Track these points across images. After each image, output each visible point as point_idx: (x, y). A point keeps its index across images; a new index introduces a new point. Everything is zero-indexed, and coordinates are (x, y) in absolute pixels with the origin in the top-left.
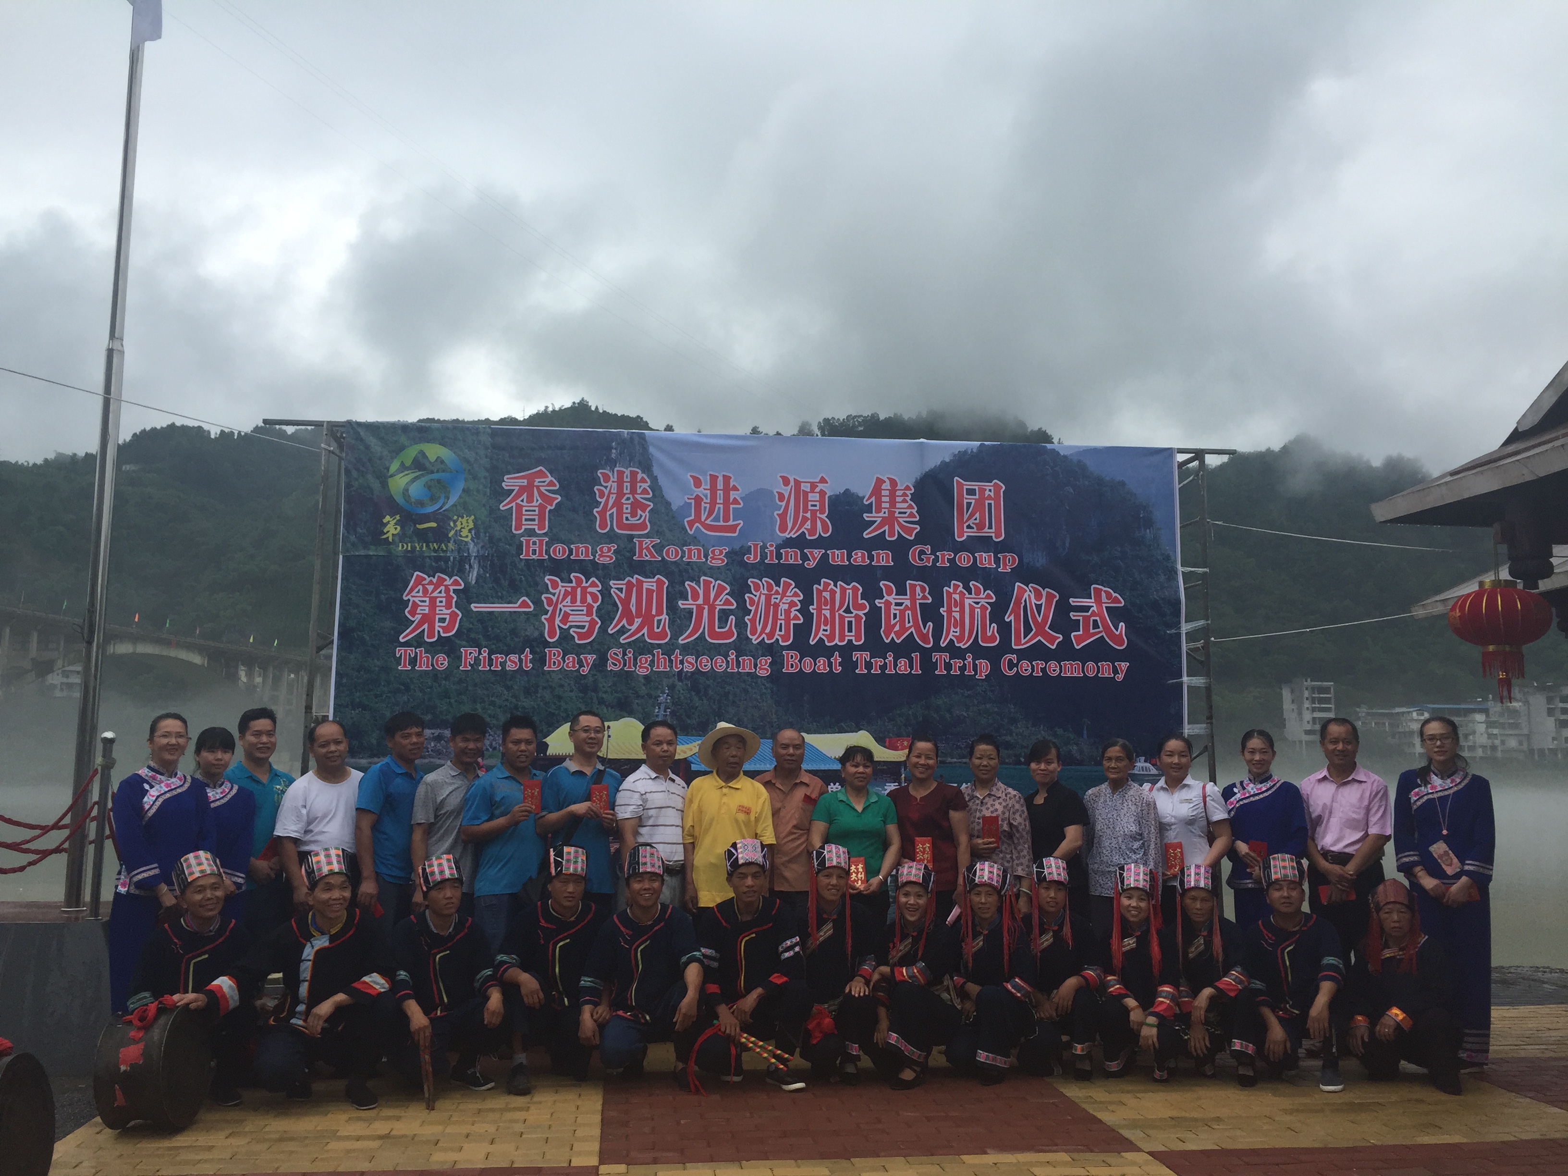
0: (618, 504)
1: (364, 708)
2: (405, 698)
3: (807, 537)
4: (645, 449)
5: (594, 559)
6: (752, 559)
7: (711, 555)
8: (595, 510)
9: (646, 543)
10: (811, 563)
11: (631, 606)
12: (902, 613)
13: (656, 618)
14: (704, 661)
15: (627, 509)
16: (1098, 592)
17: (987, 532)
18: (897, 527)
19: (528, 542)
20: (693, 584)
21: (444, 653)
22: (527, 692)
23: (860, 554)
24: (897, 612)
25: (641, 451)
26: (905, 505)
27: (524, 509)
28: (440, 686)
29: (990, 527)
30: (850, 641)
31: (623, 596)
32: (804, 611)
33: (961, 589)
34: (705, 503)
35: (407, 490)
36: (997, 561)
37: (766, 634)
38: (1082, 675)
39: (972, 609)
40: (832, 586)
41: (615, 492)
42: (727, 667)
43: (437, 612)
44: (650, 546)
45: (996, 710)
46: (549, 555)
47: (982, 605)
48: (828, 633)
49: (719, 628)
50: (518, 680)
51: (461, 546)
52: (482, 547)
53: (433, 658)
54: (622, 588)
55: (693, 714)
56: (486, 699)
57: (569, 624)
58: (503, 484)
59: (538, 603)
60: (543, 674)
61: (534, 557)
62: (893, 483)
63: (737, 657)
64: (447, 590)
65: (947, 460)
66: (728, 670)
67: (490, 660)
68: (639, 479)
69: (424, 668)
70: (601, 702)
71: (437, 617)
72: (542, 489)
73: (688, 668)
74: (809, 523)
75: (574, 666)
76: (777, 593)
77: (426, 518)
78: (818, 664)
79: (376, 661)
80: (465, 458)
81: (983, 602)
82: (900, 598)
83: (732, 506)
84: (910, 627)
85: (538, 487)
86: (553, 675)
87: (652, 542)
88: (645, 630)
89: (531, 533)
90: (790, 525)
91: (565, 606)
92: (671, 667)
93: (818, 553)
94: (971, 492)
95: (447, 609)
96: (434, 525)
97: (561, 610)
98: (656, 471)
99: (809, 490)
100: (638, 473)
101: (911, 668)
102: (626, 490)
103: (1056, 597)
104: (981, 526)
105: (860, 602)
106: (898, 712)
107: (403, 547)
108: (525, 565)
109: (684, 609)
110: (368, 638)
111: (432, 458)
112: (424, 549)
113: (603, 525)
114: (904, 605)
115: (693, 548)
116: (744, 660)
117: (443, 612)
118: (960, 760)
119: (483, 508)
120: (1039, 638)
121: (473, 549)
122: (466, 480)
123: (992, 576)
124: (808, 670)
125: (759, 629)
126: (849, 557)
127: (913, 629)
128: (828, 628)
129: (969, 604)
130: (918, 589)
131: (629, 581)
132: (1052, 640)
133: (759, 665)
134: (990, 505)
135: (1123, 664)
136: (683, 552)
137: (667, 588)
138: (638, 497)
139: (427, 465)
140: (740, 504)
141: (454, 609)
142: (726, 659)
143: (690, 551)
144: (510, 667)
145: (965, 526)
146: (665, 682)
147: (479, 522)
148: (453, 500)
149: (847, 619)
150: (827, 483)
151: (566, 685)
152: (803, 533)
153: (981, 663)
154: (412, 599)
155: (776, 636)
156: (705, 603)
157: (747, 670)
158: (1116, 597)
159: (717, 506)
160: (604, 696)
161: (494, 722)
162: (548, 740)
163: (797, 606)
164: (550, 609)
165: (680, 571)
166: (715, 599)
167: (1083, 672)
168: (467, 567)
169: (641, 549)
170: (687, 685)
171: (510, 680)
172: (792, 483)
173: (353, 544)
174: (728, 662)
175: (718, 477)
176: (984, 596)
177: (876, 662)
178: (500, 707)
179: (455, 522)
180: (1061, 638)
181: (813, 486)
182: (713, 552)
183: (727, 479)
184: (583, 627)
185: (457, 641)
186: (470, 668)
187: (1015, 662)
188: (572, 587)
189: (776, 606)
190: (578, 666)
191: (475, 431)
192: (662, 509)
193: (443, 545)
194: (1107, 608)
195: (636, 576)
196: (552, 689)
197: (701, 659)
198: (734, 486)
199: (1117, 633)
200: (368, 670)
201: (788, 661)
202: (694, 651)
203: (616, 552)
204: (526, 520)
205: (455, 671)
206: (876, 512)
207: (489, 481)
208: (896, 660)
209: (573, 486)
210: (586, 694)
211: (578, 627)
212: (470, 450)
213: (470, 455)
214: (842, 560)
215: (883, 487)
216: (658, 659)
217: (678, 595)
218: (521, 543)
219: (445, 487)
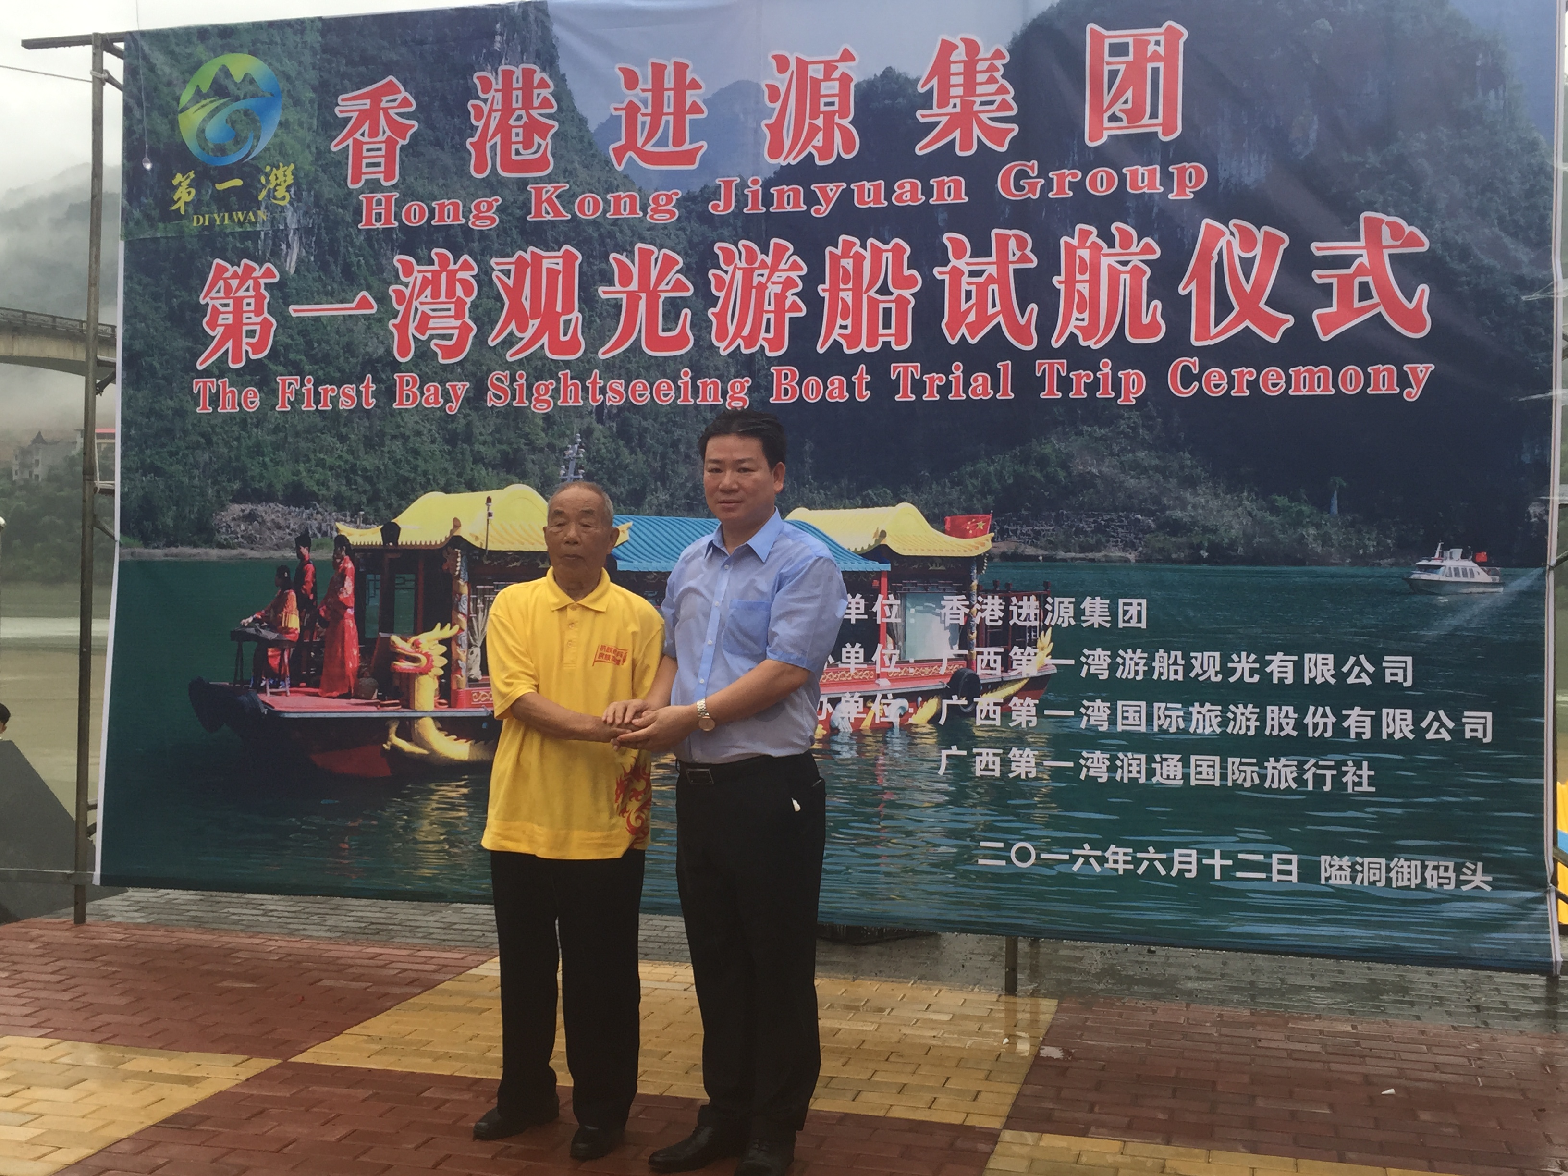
0: (504, 129)
1: (157, 471)
2: (206, 457)
3: (818, 163)
4: (546, 30)
5: (467, 223)
6: (721, 208)
7: (653, 206)
8: (469, 141)
9: (547, 192)
10: (823, 209)
11: (523, 300)
12: (982, 289)
13: (564, 318)
14: (639, 387)
15: (517, 135)
16: (1374, 227)
17: (1147, 125)
18: (976, 131)
19: (369, 200)
20: (623, 258)
21: (255, 386)
22: (371, 443)
23: (908, 187)
24: (973, 288)
25: (540, 33)
26: (993, 88)
27: (365, 147)
28: (250, 437)
29: (1154, 115)
30: (887, 344)
31: (510, 282)
32: (810, 296)
33: (1093, 238)
34: (644, 115)
35: (203, 131)
36: (1167, 178)
37: (743, 338)
38: (1333, 392)
39: (1114, 275)
40: (857, 248)
41: (499, 107)
42: (677, 397)
43: (245, 321)
44: (553, 197)
45: (1155, 462)
46: (400, 221)
47: (1135, 266)
48: (848, 332)
49: (664, 330)
50: (355, 425)
51: (275, 214)
52: (306, 213)
53: (240, 394)
54: (509, 270)
55: (621, 476)
56: (312, 456)
57: (429, 332)
58: (337, 110)
59: (383, 299)
60: (392, 415)
61: (378, 225)
62: (972, 47)
63: (694, 379)
64: (257, 286)
66: (679, 402)
67: (317, 393)
68: (535, 84)
69: (229, 410)
70: (478, 459)
71: (245, 328)
72: (392, 112)
73: (613, 401)
74: (820, 136)
75: (436, 402)
76: (763, 265)
78: (830, 388)
79: (169, 401)
80: (283, 72)
81: (1135, 260)
82: (978, 263)
83: (688, 117)
84: (995, 315)
85: (385, 110)
86: (406, 416)
87: (556, 188)
88: (545, 339)
89: (374, 186)
90: (787, 143)
91: (423, 303)
92: (586, 399)
93: (834, 189)
94: (1119, 50)
95: (257, 315)
96: (238, 182)
97: (417, 310)
98: (563, 65)
99: (821, 76)
100: (535, 71)
101: (996, 388)
102: (517, 103)
103: (1283, 241)
104: (1134, 115)
105: (907, 272)
106: (969, 469)
107: (198, 222)
108: (365, 239)
109: (608, 300)
110: (158, 366)
111: (238, 76)
113: (481, 166)
114: (985, 275)
115: (623, 194)
117: (252, 321)
118: (1082, 555)
119: (307, 151)
120: (1247, 323)
121: (292, 219)
122: (284, 107)
123: (1156, 210)
124: (812, 398)
125: (731, 329)
126: (889, 192)
127: (1000, 318)
128: (848, 322)
129: (1110, 266)
130: (1012, 244)
131: (520, 257)
132: (1272, 325)
133: (730, 393)
134: (1155, 71)
135: (1421, 367)
136: (607, 202)
137: (580, 265)
138: (534, 113)
139: (231, 88)
140: (702, 112)
141: (266, 315)
142: (675, 383)
143: (618, 199)
144: (345, 405)
145: (1106, 116)
146: (577, 424)
147: (302, 175)
148: (266, 139)
149: (882, 306)
150: (853, 59)
151: (426, 431)
152: (810, 155)
153: (1128, 376)
154: (211, 303)
155: (761, 342)
156: (640, 290)
157: (710, 402)
158: (1412, 233)
159: (664, 118)
160: (482, 449)
161: (324, 492)
162: (399, 520)
163: (797, 286)
164: (401, 309)
165: (600, 235)
166: (660, 279)
167: (1335, 385)
168: (284, 247)
169: (539, 202)
170: (610, 428)
171: (345, 425)
172: (793, 66)
173: (138, 223)
174: (678, 388)
175: (665, 67)
176: (1138, 250)
177: (932, 380)
178: (331, 468)
179: (267, 175)
180: (1290, 320)
181: (830, 67)
182: (656, 200)
183: (680, 69)
184: (449, 337)
185: (271, 366)
186: (289, 408)
187: (1196, 372)
188: (433, 272)
189: (762, 287)
190: (441, 400)
191: (298, 26)
192: (573, 131)
193: (251, 214)
194: (1391, 256)
195: (531, 248)
196: (406, 438)
197: (635, 385)
198: (693, 80)
199: (1411, 306)
200: (160, 416)
201: (779, 384)
202: (623, 371)
203: (501, 210)
204: (369, 165)
205: (270, 413)
206: (939, 107)
207: (316, 106)
208: (967, 374)
209: (436, 104)
210: (454, 446)
211: (443, 337)
212: (290, 56)
213: (290, 66)
214: (877, 200)
215: (953, 58)
216: (566, 387)
217: (597, 277)
218: (360, 203)
219: (254, 121)
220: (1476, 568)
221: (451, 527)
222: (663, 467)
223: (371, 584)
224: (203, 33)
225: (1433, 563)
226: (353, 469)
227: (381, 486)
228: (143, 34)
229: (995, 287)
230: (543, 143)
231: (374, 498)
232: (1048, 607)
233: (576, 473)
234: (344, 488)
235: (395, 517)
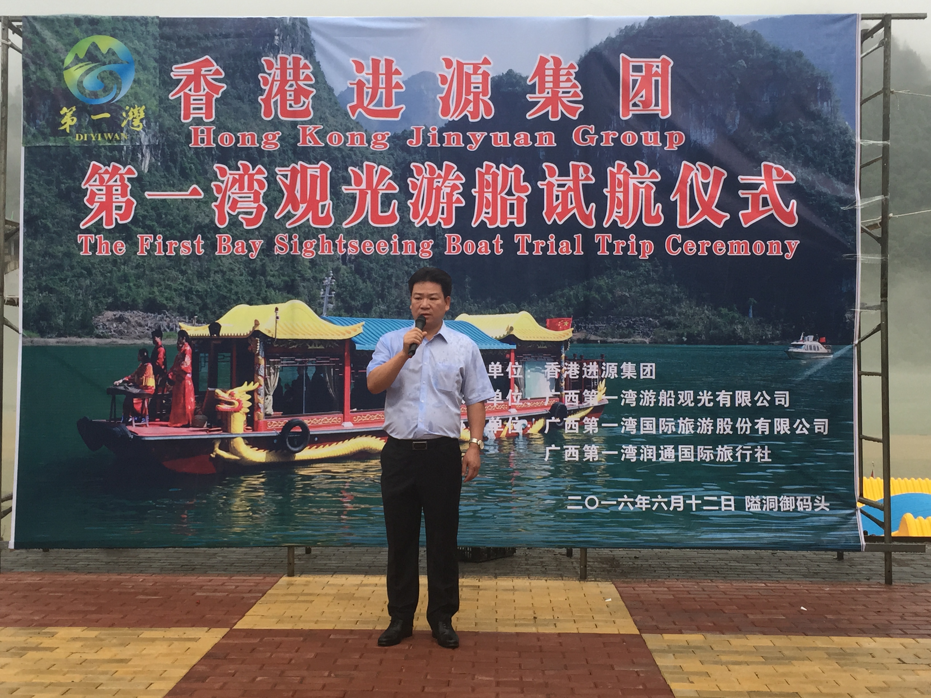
0: (282, 91)
1: (51, 290)
2: (88, 282)
3: (470, 120)
4: (307, 35)
5: (260, 146)
6: (414, 143)
7: (374, 140)
8: (260, 98)
9: (309, 130)
10: (474, 146)
11: (296, 192)
12: (565, 194)
13: (321, 203)
14: (368, 244)
15: (290, 96)
16: (769, 169)
17: (653, 109)
18: (560, 108)
19: (196, 130)
20: (356, 170)
21: (123, 240)
22: (201, 276)
23: (522, 136)
24: (560, 194)
25: (303, 37)
26: (569, 84)
27: (192, 98)
28: (119, 271)
29: (657, 105)
30: (512, 223)
31: (288, 182)
32: (467, 194)
33: (625, 169)
34: (368, 88)
35: (82, 82)
36: (663, 139)
37: (428, 217)
38: (750, 254)
39: (636, 190)
40: (494, 169)
41: (279, 79)
42: (390, 251)
43: (114, 200)
44: (313, 133)
45: (659, 290)
46: (217, 144)
47: (647, 185)
48: (490, 215)
49: (382, 212)
50: (191, 265)
51: (133, 135)
52: (154, 136)
53: (112, 244)
54: (287, 175)
55: (358, 295)
56: (162, 283)
57: (237, 210)
58: (172, 74)
59: (207, 190)
60: (215, 259)
61: (202, 145)
62: (557, 62)
63: (400, 240)
64: (122, 179)
65: (613, 36)
66: (391, 253)
67: (165, 245)
68: (301, 66)
69: (104, 254)
70: (269, 285)
71: (114, 205)
72: (209, 78)
73: (352, 252)
74: (471, 105)
75: (243, 251)
76: (439, 176)
77: (100, 109)
78: (480, 247)
79: (59, 247)
80: (135, 49)
81: (648, 182)
82: (563, 180)
83: (394, 91)
84: (573, 208)
85: (204, 76)
86: (224, 260)
87: (315, 128)
88: (310, 216)
89: (199, 121)
90: (452, 109)
91: (234, 193)
92: (335, 251)
93: (480, 136)
94: (637, 69)
95: (122, 197)
96: (107, 115)
97: (229, 197)
98: (318, 56)
99: (471, 71)
100: (301, 59)
101: (573, 249)
102: (290, 77)
103: (724, 175)
104: (646, 104)
105: (522, 184)
106: (560, 293)
107: (80, 137)
108: (194, 154)
109: (348, 194)
110: (51, 226)
111: (104, 50)
112: (100, 139)
113: (267, 114)
114: (567, 187)
115: (356, 133)
116: (406, 243)
117: (119, 200)
118: (621, 340)
119: (153, 98)
120: (706, 217)
121: (145, 139)
122: (137, 71)
123: (658, 155)
124: (469, 252)
125: (421, 212)
126: (512, 139)
127: (575, 211)
128: (490, 210)
129: (634, 184)
130: (581, 170)
131: (294, 167)
132: (718, 218)
133: (422, 248)
134: (657, 82)
135: (793, 242)
136: (346, 137)
137: (331, 173)
138: (301, 83)
139: (100, 56)
140: (402, 88)
141: (129, 197)
142: (389, 242)
143: (353, 136)
144: (184, 252)
145: (631, 103)
146: (330, 265)
147: (150, 112)
148: (126, 89)
149: (509, 202)
150: (490, 63)
151: (236, 269)
153: (644, 244)
154: (90, 188)
155: (439, 220)
156: (367, 188)
157: (410, 253)
158: (787, 173)
159: (380, 90)
160: (272, 279)
161: (171, 304)
162: (221, 321)
163: (460, 189)
164: (220, 196)
165: (343, 156)
166: (378, 184)
167: (751, 250)
168: (140, 156)
169: (305, 136)
170: (351, 268)
171: (184, 265)
172: (455, 65)
173: (34, 136)
174: (391, 245)
175: (380, 61)
176: (649, 176)
177: (538, 244)
178: (175, 290)
179: (127, 112)
180: (728, 216)
181: (476, 67)
182: (376, 137)
183: (389, 63)
184: (250, 213)
185: (133, 228)
186: (146, 254)
187: (680, 242)
188: (239, 175)
189: (439, 189)
190: (246, 251)
191: (144, 21)
192: (325, 95)
193: (116, 135)
194: (778, 185)
195: (300, 162)
196: (224, 273)
197: (365, 243)
198: (396, 69)
199: (788, 210)
200: (52, 256)
201: (450, 244)
202: (358, 235)
203: (281, 139)
204: (194, 109)
205: (133, 257)
206: (540, 93)
207: (158, 71)
208: (557, 241)
209: (238, 74)
210: (254, 278)
211: (246, 213)
212: (139, 41)
213: (140, 46)
214: (505, 143)
215: (547, 66)
216: (323, 243)
217: (341, 181)
218: (190, 132)
219: (117, 78)
220: (820, 346)
221: (254, 325)
222: (383, 290)
223: (203, 360)
224: (78, 21)
225: (799, 343)
226: (190, 291)
227: (208, 301)
228: (35, 18)
229: (572, 193)
230: (307, 101)
231: (204, 308)
232: (603, 368)
233: (330, 294)
234: (184, 302)
235: (218, 319)
